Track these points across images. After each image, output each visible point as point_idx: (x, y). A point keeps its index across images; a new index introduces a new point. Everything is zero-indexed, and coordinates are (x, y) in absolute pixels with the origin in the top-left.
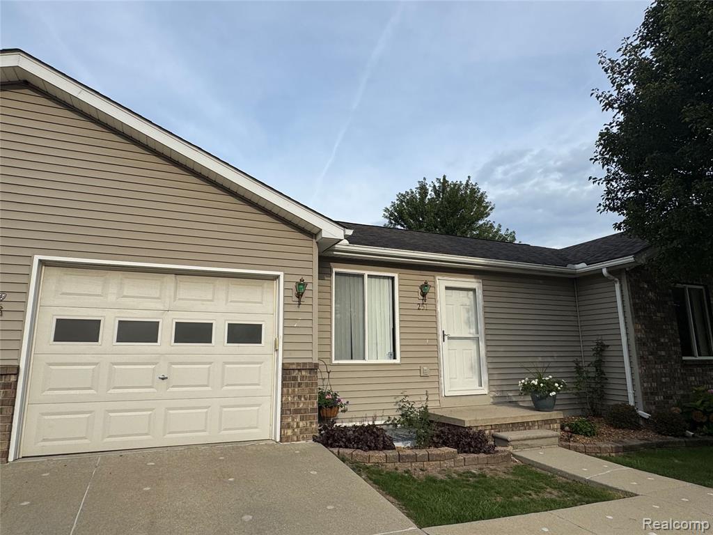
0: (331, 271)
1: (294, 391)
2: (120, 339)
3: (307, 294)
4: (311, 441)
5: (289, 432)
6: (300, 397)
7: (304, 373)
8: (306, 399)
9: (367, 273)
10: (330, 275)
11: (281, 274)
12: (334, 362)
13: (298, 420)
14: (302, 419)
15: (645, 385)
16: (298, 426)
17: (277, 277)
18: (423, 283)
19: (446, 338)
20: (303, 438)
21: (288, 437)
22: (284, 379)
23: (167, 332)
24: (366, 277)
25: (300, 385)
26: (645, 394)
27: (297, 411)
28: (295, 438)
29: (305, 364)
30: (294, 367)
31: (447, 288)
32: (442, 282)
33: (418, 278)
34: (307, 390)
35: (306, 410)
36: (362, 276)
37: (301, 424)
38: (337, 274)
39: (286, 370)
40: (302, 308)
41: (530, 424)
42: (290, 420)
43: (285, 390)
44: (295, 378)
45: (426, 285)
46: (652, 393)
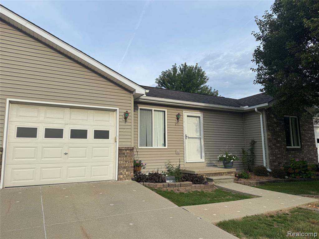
0: (138, 108)
1: (123, 159)
2: (46, 136)
3: (129, 117)
4: (131, 180)
5: (122, 176)
6: (126, 162)
7: (128, 151)
8: (128, 162)
9: (153, 109)
10: (138, 110)
11: (118, 109)
12: (139, 147)
13: (125, 171)
14: (127, 171)
15: (271, 158)
16: (125, 174)
17: (116, 110)
18: (178, 114)
19: (187, 137)
20: (127, 179)
21: (121, 178)
22: (119, 154)
23: (67, 134)
24: (153, 111)
25: (126, 156)
26: (270, 162)
27: (125, 168)
28: (124, 179)
29: (128, 147)
30: (124, 149)
31: (188, 116)
32: (185, 113)
33: (175, 112)
34: (129, 159)
35: (128, 168)
36: (151, 110)
37: (127, 173)
38: (140, 109)
39: (120, 150)
40: (127, 124)
41: (222, 174)
42: (122, 171)
43: (120, 158)
44: (124, 154)
45: (179, 115)
46: (273, 162)
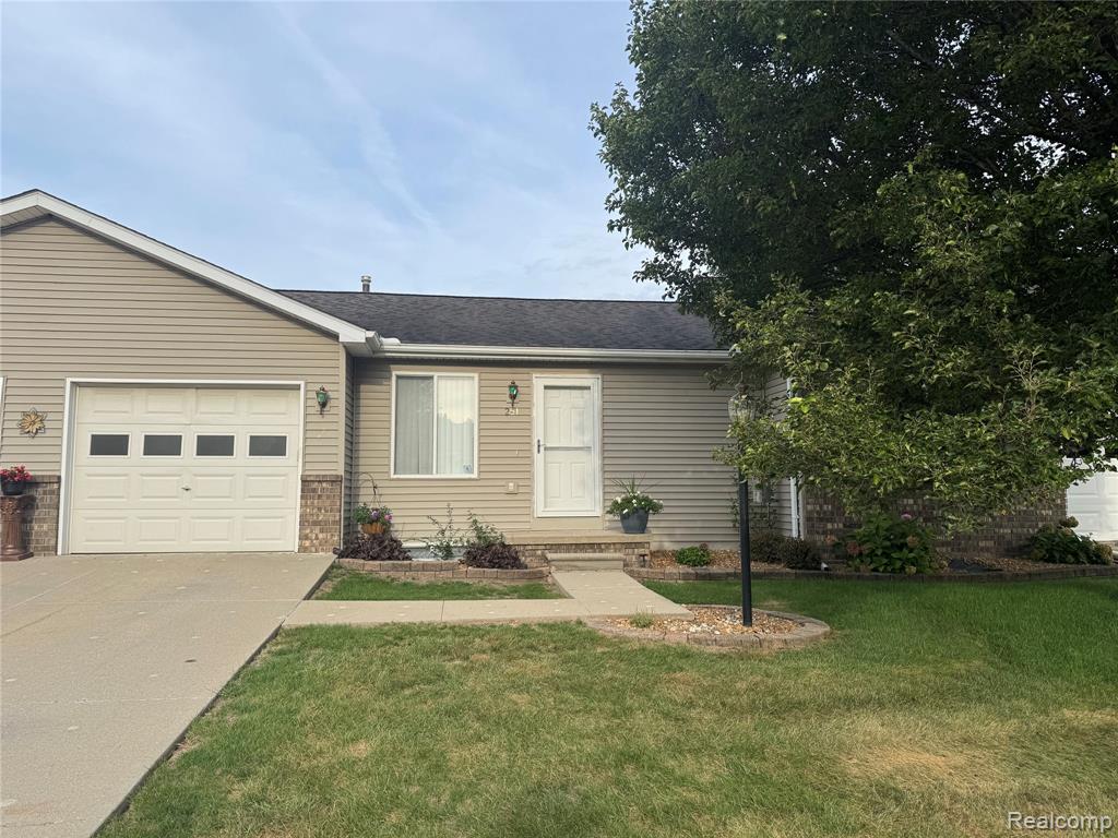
1: (313, 503)
2: (147, 452)
3: (331, 403)
4: (331, 553)
5: (307, 543)
6: (320, 509)
7: (324, 485)
8: (326, 511)
9: (436, 375)
10: (390, 378)
11: (302, 383)
12: (393, 476)
13: (317, 531)
14: (322, 531)
15: (810, 507)
16: (317, 538)
17: (297, 387)
18: (509, 383)
19: (542, 449)
20: (323, 550)
21: (306, 548)
22: (303, 491)
23: (189, 446)
24: (435, 378)
25: (320, 497)
27: (316, 523)
28: (313, 549)
29: (324, 476)
31: (546, 387)
32: (539, 380)
33: (505, 376)
34: (328, 503)
35: (326, 522)
36: (432, 378)
37: (321, 536)
38: (398, 377)
39: (304, 481)
40: (327, 418)
41: (603, 547)
42: (308, 531)
43: (303, 502)
44: (314, 490)
45: (513, 386)
46: (821, 520)
